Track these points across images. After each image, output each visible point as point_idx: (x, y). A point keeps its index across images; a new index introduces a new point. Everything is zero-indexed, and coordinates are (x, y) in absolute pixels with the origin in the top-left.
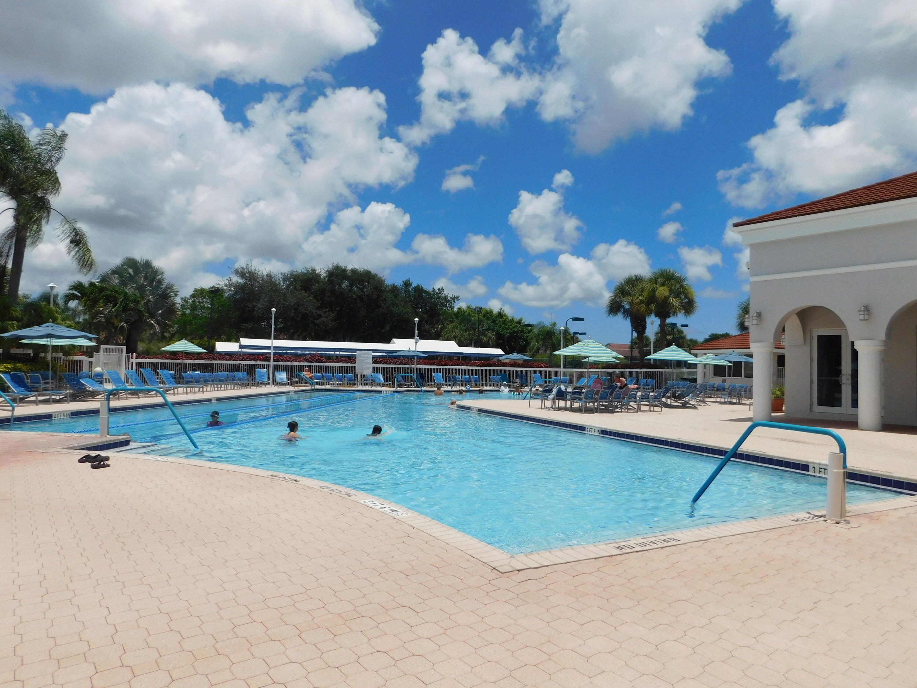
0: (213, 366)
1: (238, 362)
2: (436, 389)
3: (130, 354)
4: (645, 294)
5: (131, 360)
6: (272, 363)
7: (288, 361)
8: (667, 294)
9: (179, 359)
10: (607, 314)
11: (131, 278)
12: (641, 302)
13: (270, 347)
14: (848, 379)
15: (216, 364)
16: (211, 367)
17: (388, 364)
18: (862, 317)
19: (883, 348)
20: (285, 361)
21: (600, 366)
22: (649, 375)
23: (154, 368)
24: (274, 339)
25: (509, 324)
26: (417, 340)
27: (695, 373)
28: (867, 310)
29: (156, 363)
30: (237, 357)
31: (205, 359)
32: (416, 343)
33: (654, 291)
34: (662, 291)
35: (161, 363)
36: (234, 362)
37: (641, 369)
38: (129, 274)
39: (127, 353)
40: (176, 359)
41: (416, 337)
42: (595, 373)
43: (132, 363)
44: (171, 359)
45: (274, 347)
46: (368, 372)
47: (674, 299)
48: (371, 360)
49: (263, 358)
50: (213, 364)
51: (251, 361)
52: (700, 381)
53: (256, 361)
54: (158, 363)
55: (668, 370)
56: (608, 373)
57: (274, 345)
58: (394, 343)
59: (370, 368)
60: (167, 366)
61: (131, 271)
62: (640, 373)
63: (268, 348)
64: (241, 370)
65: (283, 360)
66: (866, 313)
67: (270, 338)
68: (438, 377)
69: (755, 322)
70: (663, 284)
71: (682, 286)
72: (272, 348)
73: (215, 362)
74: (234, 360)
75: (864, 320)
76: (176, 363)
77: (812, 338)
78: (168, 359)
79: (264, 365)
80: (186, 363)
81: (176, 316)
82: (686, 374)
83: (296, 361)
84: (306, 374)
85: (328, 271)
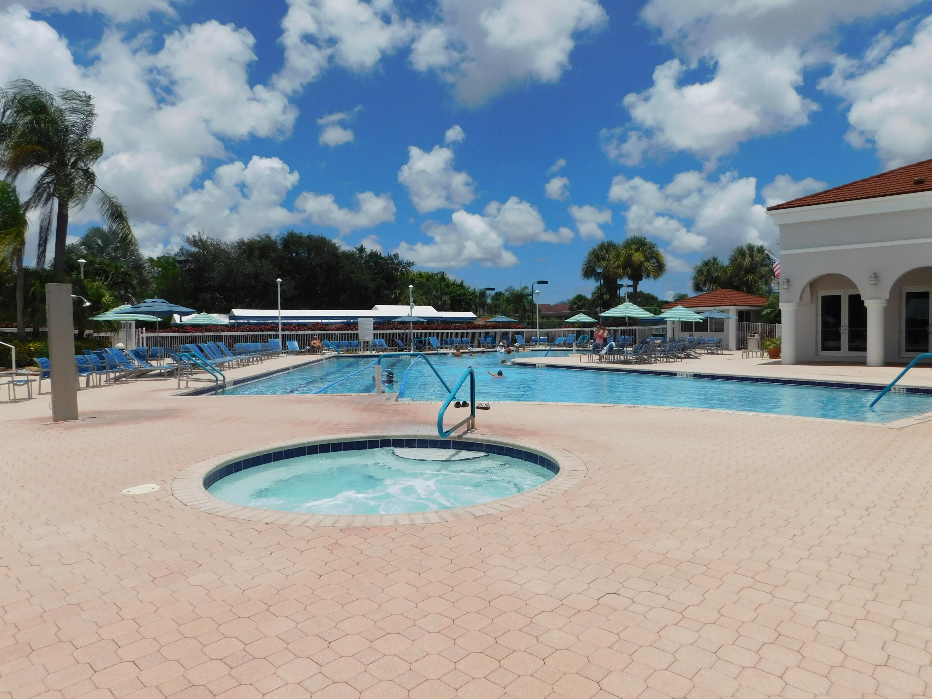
0: (222, 337)
1: (246, 333)
2: (456, 351)
3: (140, 329)
4: (622, 259)
5: (141, 335)
6: (280, 333)
7: (293, 330)
8: (642, 259)
9: (188, 332)
10: (582, 277)
11: (102, 250)
12: (618, 266)
13: (278, 317)
14: (845, 329)
15: (224, 336)
16: (220, 339)
17: (385, 330)
18: (872, 282)
19: (886, 305)
20: (291, 331)
21: (575, 325)
22: (624, 332)
23: (164, 342)
24: (282, 309)
25: (452, 288)
26: (413, 306)
27: (665, 329)
28: (876, 276)
29: (166, 337)
30: (244, 328)
31: (214, 331)
32: (411, 309)
33: (630, 256)
34: (638, 257)
35: (171, 337)
36: (242, 333)
37: (617, 327)
38: (98, 244)
39: (136, 328)
40: (185, 332)
41: (411, 304)
42: (573, 332)
43: (143, 338)
44: (181, 332)
45: (282, 317)
46: (370, 338)
47: (648, 263)
48: (372, 327)
49: (269, 329)
50: (222, 336)
51: (258, 331)
52: (669, 335)
53: (263, 331)
54: (169, 337)
55: (641, 327)
56: (585, 331)
57: (282, 315)
58: (377, 309)
59: (371, 334)
60: (177, 341)
61: (99, 242)
62: (617, 330)
63: (276, 318)
64: (249, 340)
65: (289, 329)
66: (876, 279)
67: (277, 309)
68: (433, 340)
69: (785, 287)
70: (637, 250)
71: (653, 252)
72: (280, 318)
73: (223, 334)
74: (241, 331)
75: (874, 284)
76: (186, 336)
77: (817, 298)
78: (178, 332)
79: (271, 335)
80: (196, 336)
81: (150, 288)
82: (654, 331)
83: (300, 330)
84: (316, 343)
85: (283, 238)
